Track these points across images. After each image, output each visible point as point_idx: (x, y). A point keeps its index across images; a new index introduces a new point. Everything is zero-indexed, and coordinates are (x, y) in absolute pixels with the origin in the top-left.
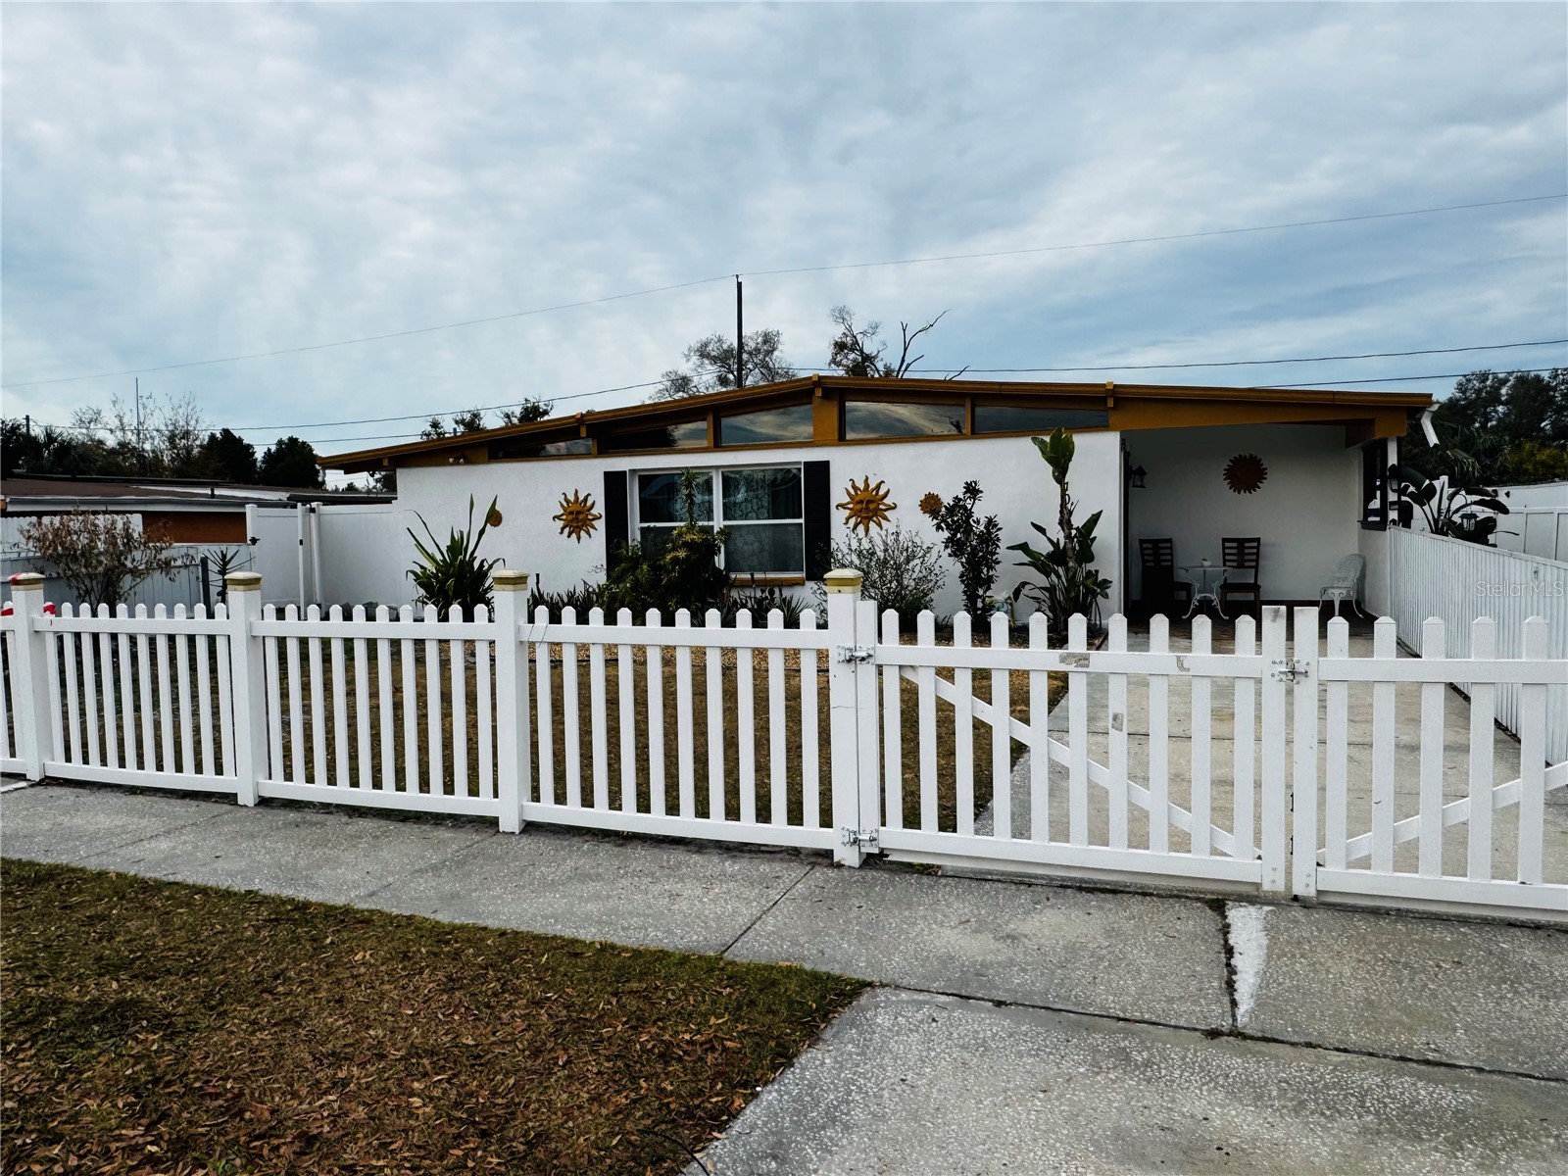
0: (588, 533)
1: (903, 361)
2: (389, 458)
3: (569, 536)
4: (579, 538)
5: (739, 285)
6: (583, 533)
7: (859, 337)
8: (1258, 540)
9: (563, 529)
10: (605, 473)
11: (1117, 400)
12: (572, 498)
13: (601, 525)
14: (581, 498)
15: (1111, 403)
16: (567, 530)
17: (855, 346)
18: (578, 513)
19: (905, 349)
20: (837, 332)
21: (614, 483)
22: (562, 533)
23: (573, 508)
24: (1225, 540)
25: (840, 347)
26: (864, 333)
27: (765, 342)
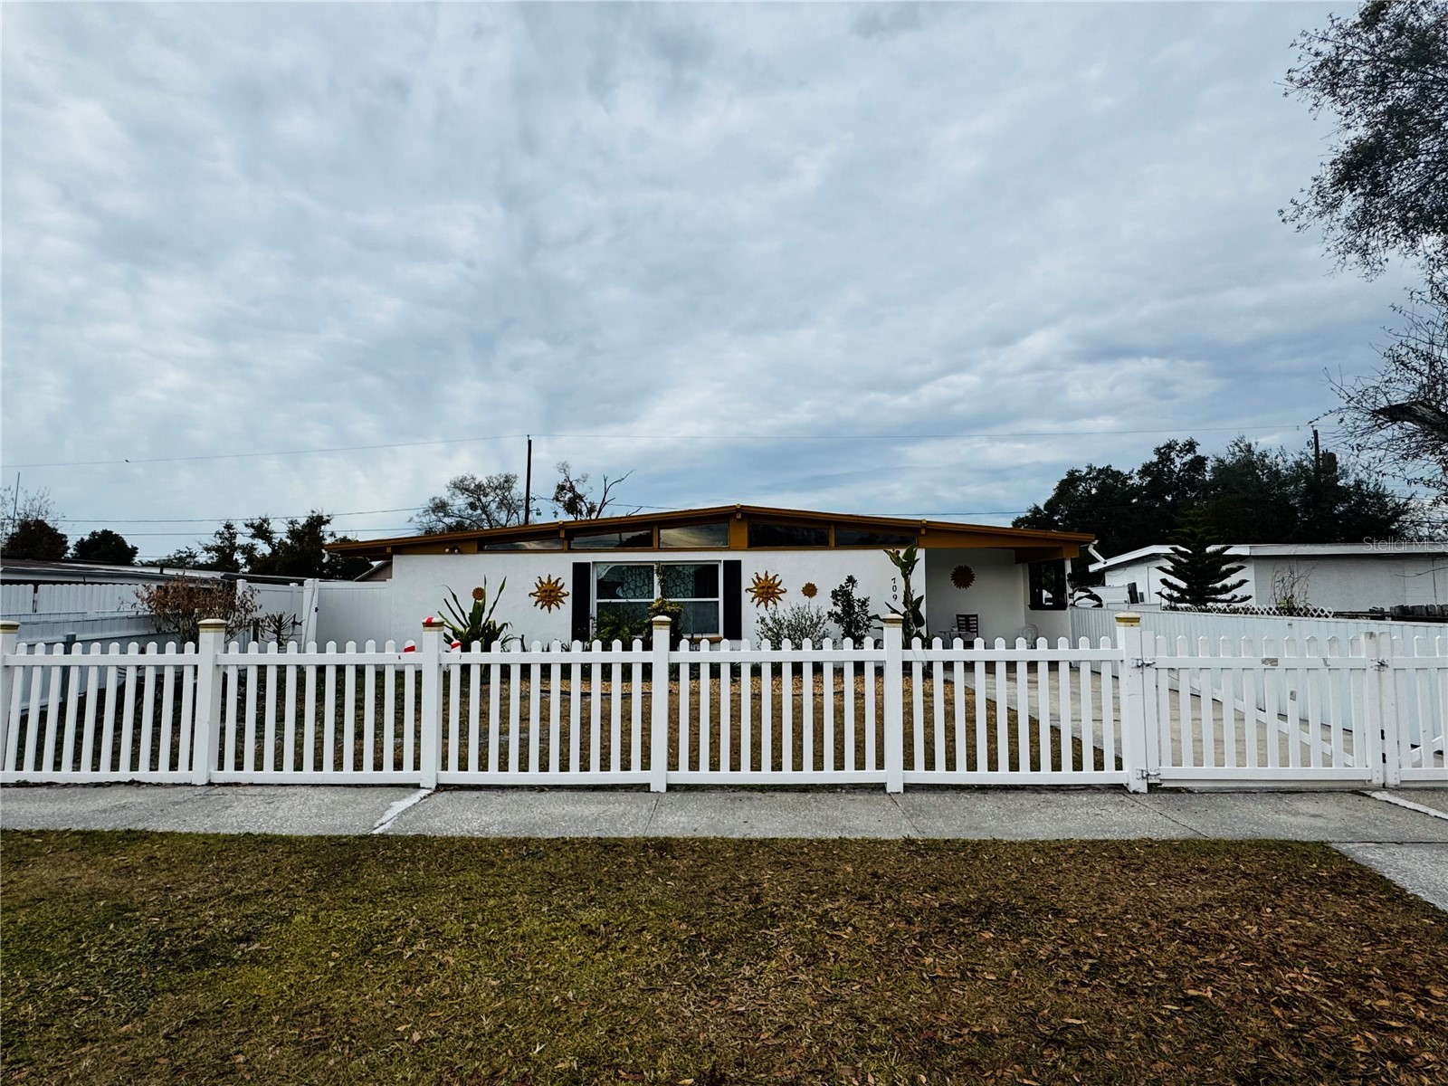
0: (558, 606)
1: (604, 500)
2: (392, 547)
3: (542, 608)
4: (550, 610)
5: (530, 442)
6: (553, 606)
7: (574, 483)
8: (976, 616)
9: (537, 603)
10: (574, 564)
11: (927, 530)
12: (546, 581)
13: (568, 601)
14: (553, 581)
15: (923, 532)
16: (540, 604)
17: (572, 489)
18: (551, 591)
19: (606, 493)
20: (561, 479)
21: (581, 571)
22: (535, 605)
23: (546, 587)
24: (958, 616)
25: (561, 488)
26: (578, 481)
27: (506, 482)
